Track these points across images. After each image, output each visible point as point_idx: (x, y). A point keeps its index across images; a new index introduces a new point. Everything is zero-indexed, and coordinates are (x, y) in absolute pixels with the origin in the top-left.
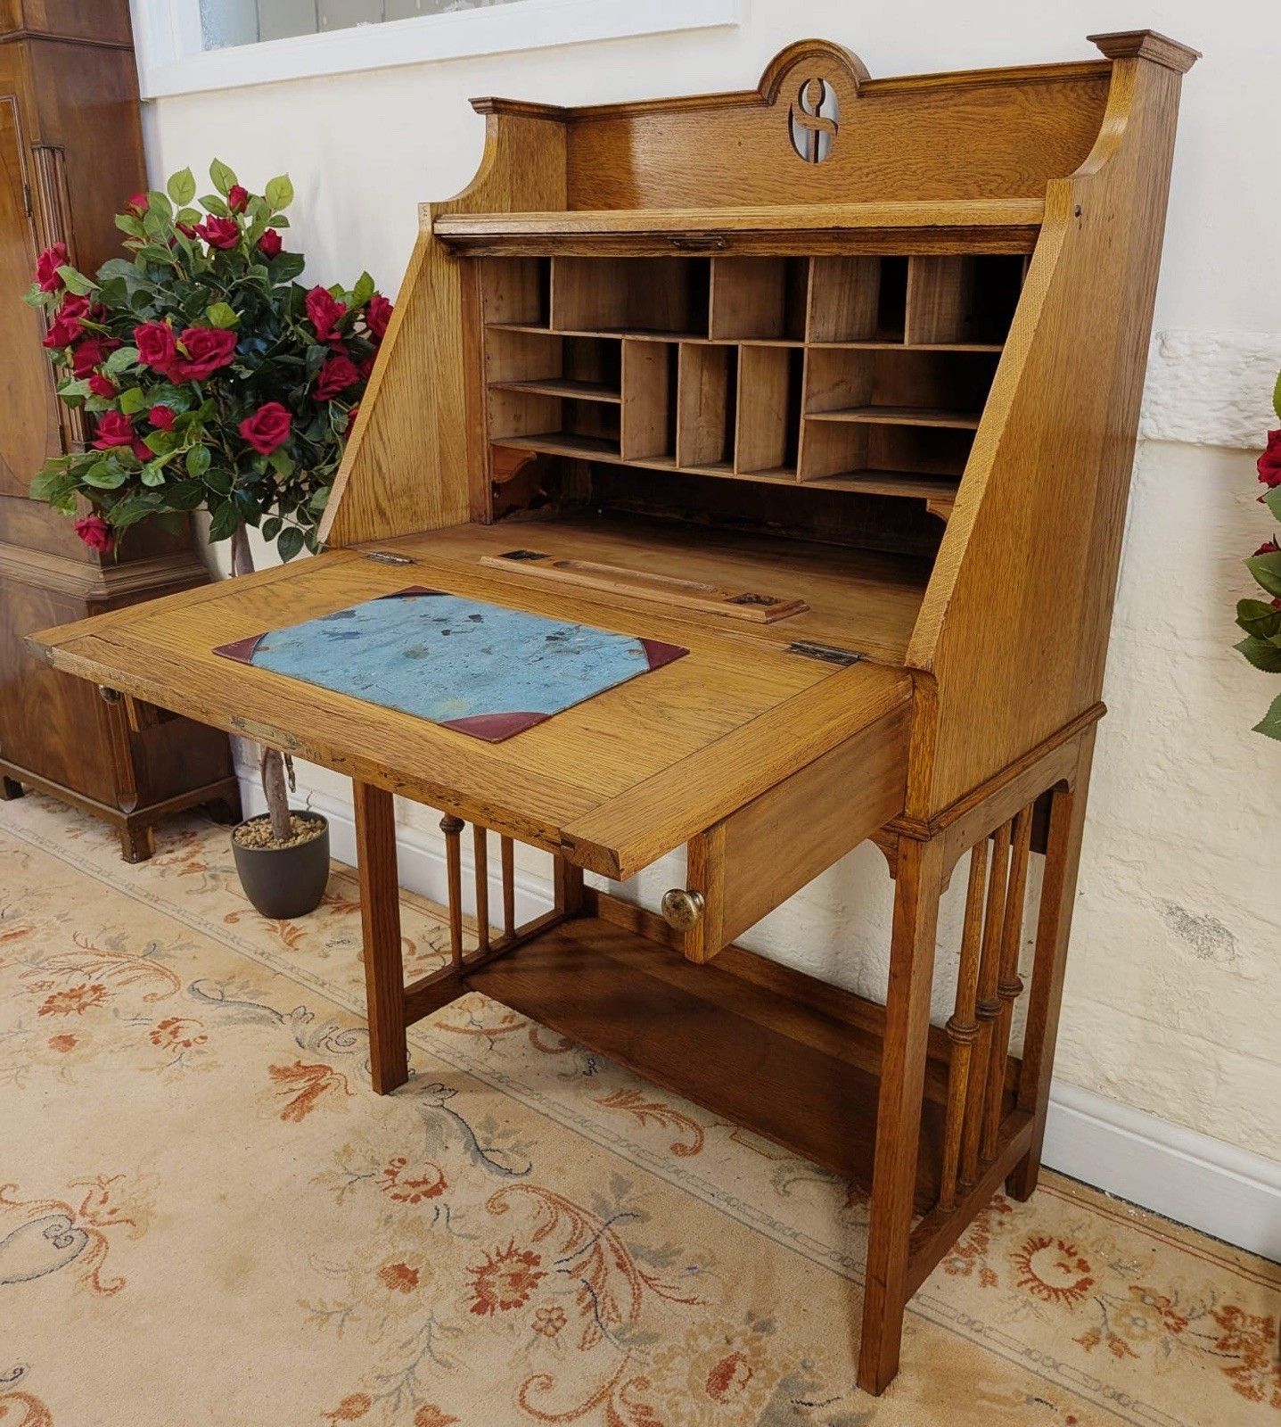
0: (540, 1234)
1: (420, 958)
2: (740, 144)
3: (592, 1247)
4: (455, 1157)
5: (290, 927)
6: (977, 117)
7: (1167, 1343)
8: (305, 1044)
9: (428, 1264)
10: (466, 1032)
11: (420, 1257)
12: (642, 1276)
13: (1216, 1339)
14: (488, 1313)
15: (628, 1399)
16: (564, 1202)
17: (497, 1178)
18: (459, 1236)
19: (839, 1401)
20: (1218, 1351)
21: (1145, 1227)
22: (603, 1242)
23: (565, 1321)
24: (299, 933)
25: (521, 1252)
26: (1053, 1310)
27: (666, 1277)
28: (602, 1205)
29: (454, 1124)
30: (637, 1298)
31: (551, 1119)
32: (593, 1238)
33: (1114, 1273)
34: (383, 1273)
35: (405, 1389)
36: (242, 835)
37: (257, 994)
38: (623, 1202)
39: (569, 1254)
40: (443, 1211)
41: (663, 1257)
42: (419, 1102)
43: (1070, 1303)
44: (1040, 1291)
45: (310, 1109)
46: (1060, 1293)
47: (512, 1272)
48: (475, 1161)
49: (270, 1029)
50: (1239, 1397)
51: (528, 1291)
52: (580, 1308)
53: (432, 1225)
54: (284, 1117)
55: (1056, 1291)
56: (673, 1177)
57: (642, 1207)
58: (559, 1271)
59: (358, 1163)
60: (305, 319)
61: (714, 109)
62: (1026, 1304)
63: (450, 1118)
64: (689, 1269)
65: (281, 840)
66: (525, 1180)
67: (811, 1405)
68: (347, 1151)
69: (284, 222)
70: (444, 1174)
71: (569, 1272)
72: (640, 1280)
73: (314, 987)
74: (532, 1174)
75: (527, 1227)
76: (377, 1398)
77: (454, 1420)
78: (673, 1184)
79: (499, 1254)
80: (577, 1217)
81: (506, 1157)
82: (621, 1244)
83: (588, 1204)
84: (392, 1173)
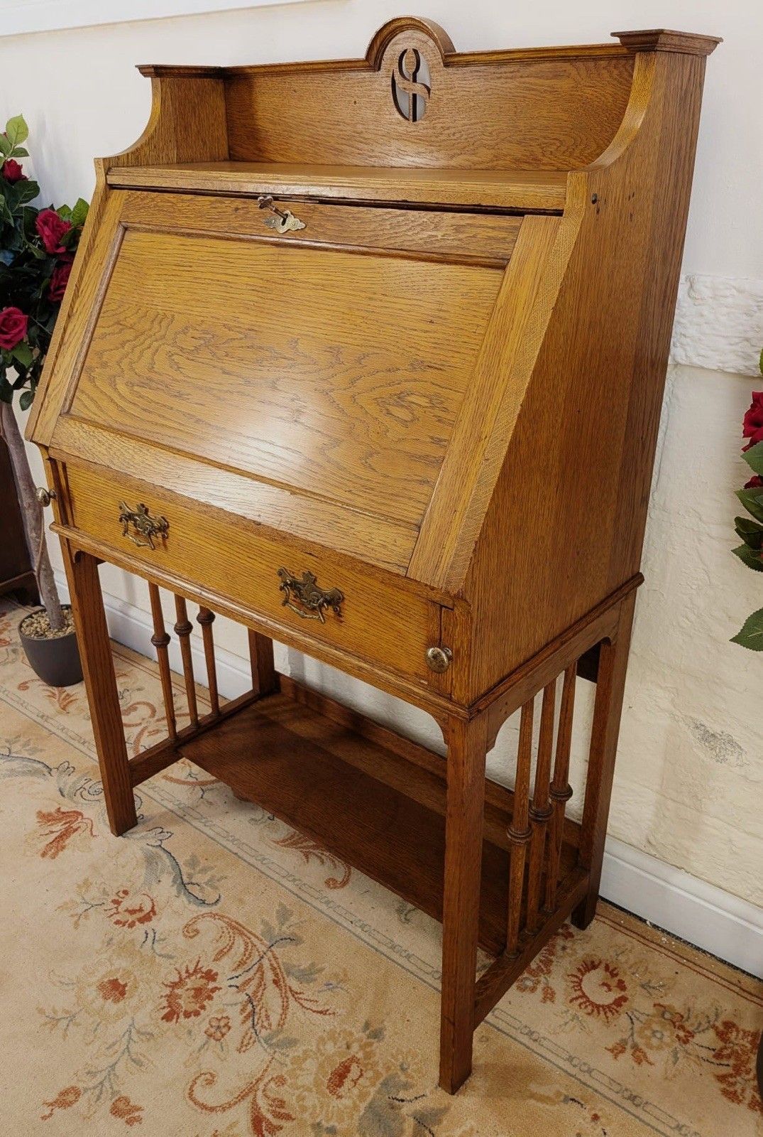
0: (221, 954)
1: (158, 720)
2: (355, 102)
3: (256, 966)
4: (165, 889)
5: (66, 693)
6: (539, 88)
7: (676, 1053)
8: (65, 793)
9: (135, 979)
10: (184, 783)
11: (128, 973)
12: (291, 991)
13: (714, 1050)
14: (174, 1020)
15: (269, 1093)
16: (240, 928)
17: (193, 907)
19: (424, 1098)
20: (714, 1060)
21: (673, 952)
22: (266, 962)
23: (229, 1028)
24: (72, 699)
25: (204, 970)
26: (594, 1023)
27: (309, 991)
28: (268, 929)
29: (167, 861)
30: (285, 1008)
31: (240, 857)
32: (259, 958)
33: (644, 992)
34: (101, 987)
35: (107, 1084)
36: (27, 626)
37: (35, 750)
38: (284, 928)
39: (240, 971)
40: (151, 935)
41: (307, 976)
42: (143, 843)
43: (607, 1017)
44: (586, 1007)
45: (63, 848)
46: (601, 1009)
47: (195, 987)
48: (179, 892)
49: (41, 780)
50: (725, 1099)
51: (205, 1003)
52: (242, 1017)
53: (141, 947)
54: (44, 855)
55: (598, 1007)
56: (323, 907)
57: (297, 931)
58: (230, 986)
59: (94, 893)
60: (37, 237)
61: (334, 72)
62: (575, 1017)
63: (165, 856)
64: (328, 985)
65: (56, 630)
66: (214, 909)
67: (403, 1101)
68: (87, 884)
69: (23, 153)
70: (155, 904)
71: (237, 987)
72: (289, 994)
73: (77, 745)
74: (219, 905)
75: (211, 949)
76: (86, 1090)
77: (139, 1109)
78: (323, 913)
79: (187, 971)
80: (248, 941)
81: (202, 889)
82: (278, 964)
83: (258, 929)
84: (117, 902)
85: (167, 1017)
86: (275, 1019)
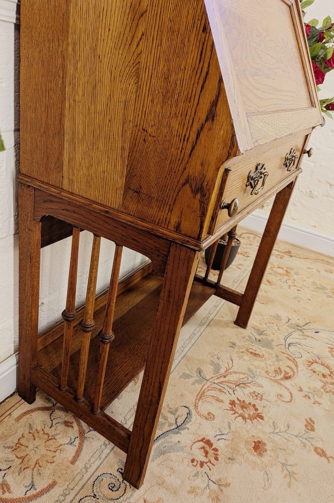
0: (219, 400)
3: (220, 385)
4: (185, 437)
11: (247, 442)
12: (227, 371)
14: (262, 414)
15: (274, 376)
16: (201, 393)
18: (230, 428)
19: (252, 333)
22: (216, 381)
23: (255, 392)
25: (230, 406)
27: (224, 365)
29: (161, 441)
30: (236, 373)
32: (215, 384)
34: (261, 455)
38: (194, 376)
39: (225, 391)
40: (218, 437)
41: (216, 366)
47: (241, 409)
48: (185, 428)
51: (247, 403)
52: (247, 388)
53: (228, 440)
57: (195, 370)
58: (234, 394)
64: (218, 359)
66: (192, 407)
70: (197, 440)
71: (234, 391)
74: (188, 405)
75: (217, 405)
76: (312, 445)
77: (306, 420)
78: (180, 361)
79: (234, 414)
80: (207, 390)
81: (179, 416)
82: (215, 377)
83: (198, 387)
84: (202, 464)
85: (262, 418)
86: (242, 376)
